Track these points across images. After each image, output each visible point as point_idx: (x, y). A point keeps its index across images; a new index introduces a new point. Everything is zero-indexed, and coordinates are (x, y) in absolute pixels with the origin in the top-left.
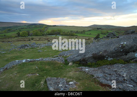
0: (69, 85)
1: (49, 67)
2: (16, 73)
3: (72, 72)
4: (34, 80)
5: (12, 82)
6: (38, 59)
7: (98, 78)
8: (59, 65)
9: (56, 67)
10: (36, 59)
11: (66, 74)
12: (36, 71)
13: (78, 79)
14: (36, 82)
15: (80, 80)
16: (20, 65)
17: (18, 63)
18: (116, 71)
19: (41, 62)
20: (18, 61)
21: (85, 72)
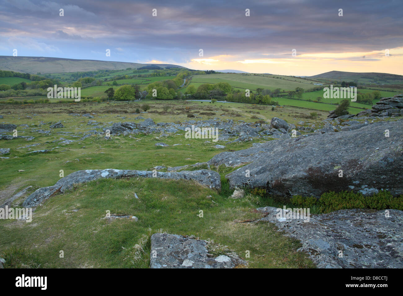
0: (215, 264)
1: (172, 198)
2: (78, 208)
3: (238, 220)
4: (119, 235)
5: (62, 233)
6: (144, 172)
7: (312, 253)
8: (201, 194)
9: (191, 200)
10: (139, 172)
11: (215, 227)
12: (132, 206)
14: (124, 242)
15: (254, 251)
16: (94, 184)
17: (89, 179)
18: (381, 236)
19: (149, 182)
20: (92, 173)
21: (274, 226)
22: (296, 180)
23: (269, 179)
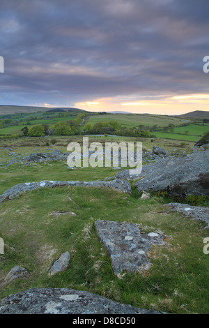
0: (149, 238)
1: (97, 200)
2: (28, 208)
3: (153, 212)
4: (66, 225)
5: (21, 226)
6: (73, 182)
8: (118, 197)
9: (112, 201)
10: (69, 182)
11: (137, 217)
12: (69, 206)
13: (168, 228)
14: (71, 229)
15: (173, 230)
16: (35, 192)
17: (31, 188)
19: (78, 189)
20: (30, 185)
21: (182, 214)
22: (190, 183)
23: (169, 184)
